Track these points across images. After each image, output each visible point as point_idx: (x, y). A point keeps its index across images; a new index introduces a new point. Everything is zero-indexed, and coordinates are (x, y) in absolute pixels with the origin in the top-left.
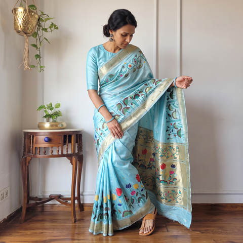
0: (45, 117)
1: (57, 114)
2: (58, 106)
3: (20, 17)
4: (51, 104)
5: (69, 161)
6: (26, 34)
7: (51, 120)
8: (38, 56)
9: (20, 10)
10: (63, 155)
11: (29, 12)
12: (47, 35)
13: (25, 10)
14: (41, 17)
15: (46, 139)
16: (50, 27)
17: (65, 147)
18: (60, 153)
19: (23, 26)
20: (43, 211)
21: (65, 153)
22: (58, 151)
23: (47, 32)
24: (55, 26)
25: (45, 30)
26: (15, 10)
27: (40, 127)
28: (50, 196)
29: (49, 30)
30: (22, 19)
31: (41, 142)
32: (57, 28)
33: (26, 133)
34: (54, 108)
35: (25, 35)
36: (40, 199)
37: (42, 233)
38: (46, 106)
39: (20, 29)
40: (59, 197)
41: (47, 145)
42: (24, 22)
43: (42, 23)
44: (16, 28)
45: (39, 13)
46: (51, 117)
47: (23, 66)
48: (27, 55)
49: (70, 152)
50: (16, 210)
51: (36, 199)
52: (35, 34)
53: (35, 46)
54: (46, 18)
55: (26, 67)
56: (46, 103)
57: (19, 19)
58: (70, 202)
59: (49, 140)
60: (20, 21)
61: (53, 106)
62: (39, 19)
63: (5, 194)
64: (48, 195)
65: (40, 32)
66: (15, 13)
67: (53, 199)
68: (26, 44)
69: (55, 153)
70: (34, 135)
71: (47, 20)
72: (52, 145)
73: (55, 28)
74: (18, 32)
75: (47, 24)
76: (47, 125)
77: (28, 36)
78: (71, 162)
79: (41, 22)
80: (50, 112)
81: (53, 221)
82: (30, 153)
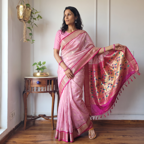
0: (37, 69)
1: (43, 68)
2: (44, 63)
3: (21, 11)
5: (50, 95)
6: (24, 21)
7: (40, 71)
8: (31, 34)
9: (21, 7)
10: (47, 92)
11: (26, 8)
12: (36, 22)
13: (24, 7)
16: (38, 18)
17: (48, 86)
18: (45, 90)
19: (23, 16)
20: (34, 124)
21: (48, 90)
23: (36, 20)
24: (40, 16)
26: (18, 7)
27: (35, 75)
28: (39, 115)
29: (37, 19)
30: (22, 12)
31: (35, 84)
32: (42, 18)
33: (26, 79)
36: (33, 117)
38: (37, 63)
39: (21, 18)
40: (44, 116)
41: (38, 86)
42: (23, 14)
44: (19, 18)
45: (32, 9)
46: (40, 70)
47: (23, 40)
48: (25, 34)
49: (51, 90)
51: (31, 116)
52: (29, 22)
53: (29, 28)
54: (35, 12)
55: (25, 40)
56: (37, 62)
58: (50, 118)
59: (39, 83)
61: (41, 63)
62: (32, 12)
64: (37, 115)
65: (32, 20)
66: (18, 9)
67: (41, 117)
68: (25, 27)
69: (42, 90)
70: (31, 80)
71: (36, 13)
72: (41, 86)
73: (40, 18)
74: (20, 20)
75: (35, 16)
76: (38, 74)
77: (26, 22)
78: (51, 96)
79: (32, 14)
80: (40, 67)
81: (40, 130)
82: (28, 90)
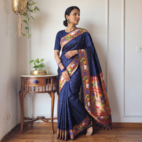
0: (34, 67)
1: (42, 66)
2: (42, 60)
3: (16, 1)
5: (49, 95)
8: (27, 28)
10: (46, 92)
12: (33, 14)
15: (35, 81)
16: (35, 9)
17: (47, 86)
18: (44, 90)
19: (18, 8)
20: (32, 127)
21: (47, 90)
22: (43, 89)
23: (32, 12)
24: (38, 8)
27: (32, 73)
28: (37, 117)
29: (34, 11)
30: (17, 3)
31: (32, 83)
32: (39, 10)
33: (22, 78)
34: (40, 62)
35: (19, 14)
36: (31, 119)
37: (33, 141)
38: (35, 61)
39: (16, 10)
40: (43, 118)
41: (35, 85)
42: (18, 5)
43: (30, 7)
44: (13, 9)
46: (37, 68)
47: (18, 34)
48: (20, 27)
49: (50, 90)
50: (15, 126)
51: (28, 119)
52: (25, 14)
53: (25, 21)
54: (32, 3)
55: (20, 34)
57: (15, 3)
58: (50, 121)
59: (37, 82)
60: (16, 5)
61: (39, 60)
62: (28, 4)
63: (9, 116)
64: (36, 117)
65: (28, 13)
67: (39, 119)
68: (20, 20)
69: (40, 90)
70: (27, 78)
72: (39, 85)
73: (38, 10)
74: (15, 12)
75: (32, 7)
76: (36, 72)
77: (21, 15)
78: (51, 96)
80: (37, 64)
81: (39, 133)
82: (25, 90)
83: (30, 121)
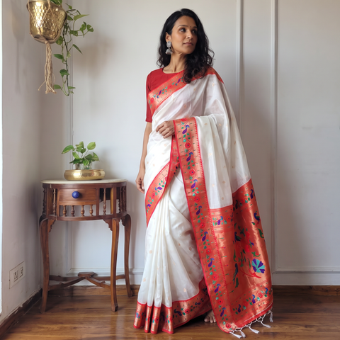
0: (74, 162)
1: (90, 158)
2: (92, 146)
3: (38, 14)
4: (82, 144)
5: (107, 225)
6: (47, 39)
7: (82, 166)
8: (63, 72)
9: (39, 5)
10: (98, 217)
11: (52, 7)
12: (79, 40)
13: (46, 5)
14: (68, 14)
15: (75, 194)
16: (82, 29)
17: (102, 205)
18: (94, 214)
19: (44, 28)
20: (72, 296)
21: (101, 213)
22: (92, 211)
23: (77, 35)
24: (89, 26)
25: (75, 33)
26: (31, 4)
27: (68, 177)
28: (79, 275)
29: (80, 33)
30: (41, 18)
31: (68, 198)
32: (92, 30)
33: (46, 186)
34: (87, 150)
35: (46, 42)
36: (65, 279)
37: (75, 328)
38: (75, 147)
39: (39, 33)
40: (91, 276)
41: (76, 203)
42: (45, 22)
43: (70, 23)
44: (33, 32)
45: (66, 8)
46: (80, 163)
48: (49, 73)
49: (108, 213)
50: (34, 295)
51: (59, 278)
52: (61, 40)
53: (61, 57)
54: (76, 15)
55: (48, 88)
56: (76, 143)
57: (37, 18)
58: (108, 282)
59: (79, 196)
60: (39, 21)
61: (85, 146)
62: (66, 17)
63: (20, 272)
65: (67, 37)
66: (32, 10)
67: (84, 278)
68: (48, 56)
69: (87, 214)
70: (58, 188)
71: (76, 18)
72: (84, 203)
73: (89, 30)
74: (37, 37)
75: (76, 25)
76: (77, 174)
77: (51, 43)
78: (111, 227)
79: (68, 22)
80: (80, 155)
82: (52, 214)
83: (63, 282)
